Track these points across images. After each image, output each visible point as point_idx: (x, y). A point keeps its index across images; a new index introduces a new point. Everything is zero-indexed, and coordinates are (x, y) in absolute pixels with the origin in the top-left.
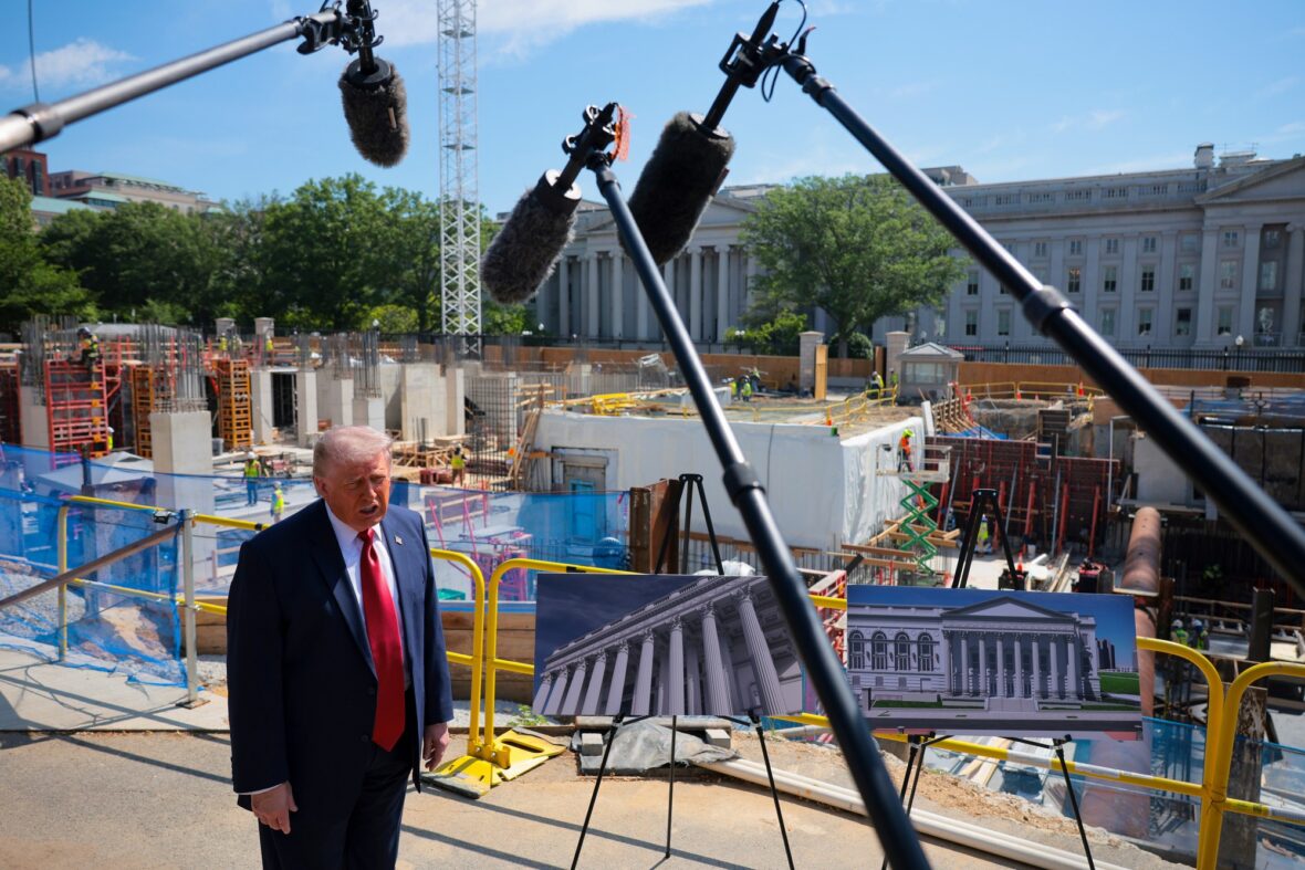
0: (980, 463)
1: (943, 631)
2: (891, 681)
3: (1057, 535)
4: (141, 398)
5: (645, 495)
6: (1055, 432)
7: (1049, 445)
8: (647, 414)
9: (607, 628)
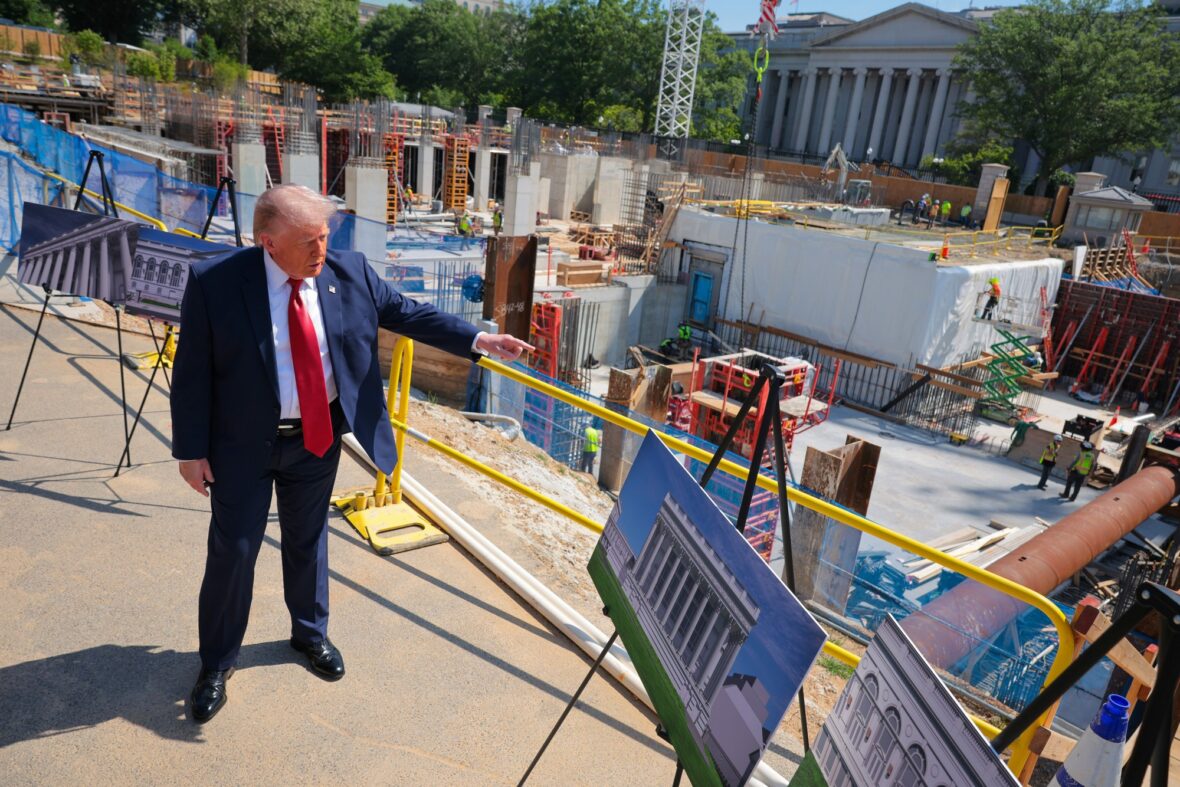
0: (1115, 314)
8: (774, 221)
9: (54, 239)
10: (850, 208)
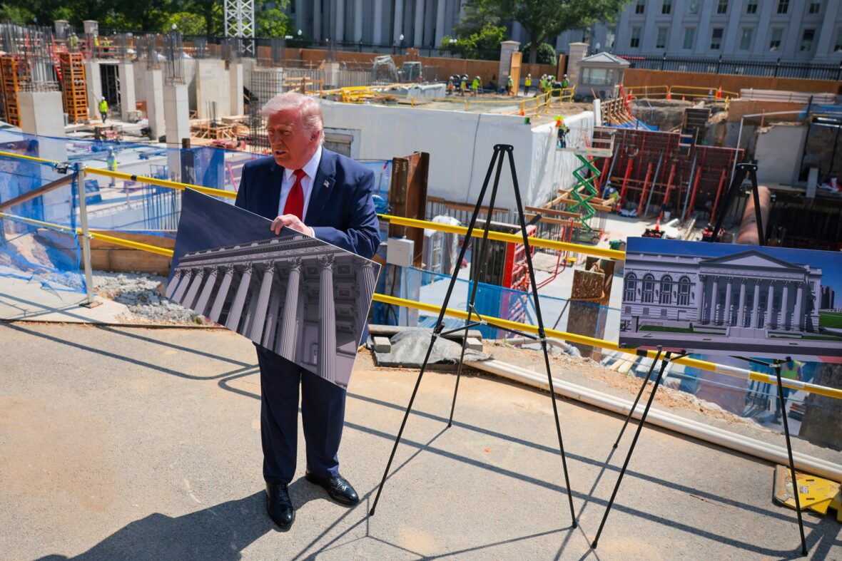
0: (635, 148)
1: (700, 275)
2: (655, 311)
3: (688, 206)
5: (404, 163)
6: (696, 126)
7: (690, 136)
8: (383, 103)
10: (419, 86)
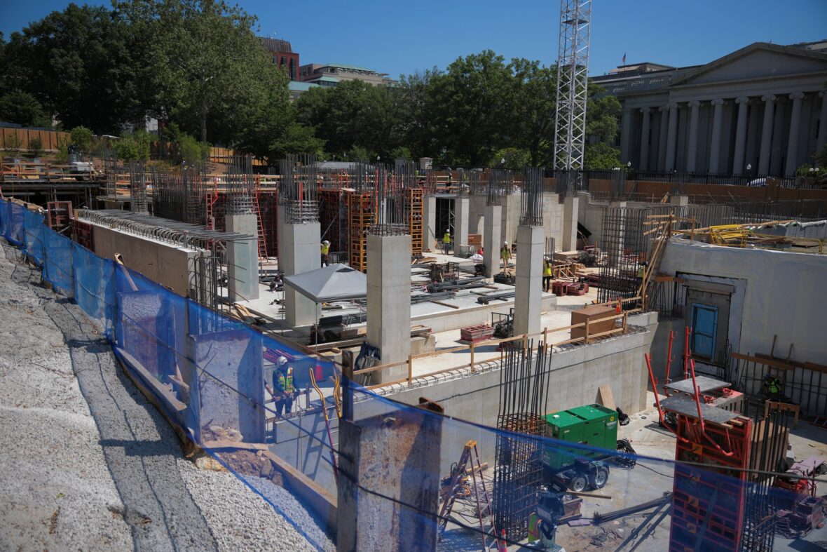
4: (354, 217)
10: (799, 223)
